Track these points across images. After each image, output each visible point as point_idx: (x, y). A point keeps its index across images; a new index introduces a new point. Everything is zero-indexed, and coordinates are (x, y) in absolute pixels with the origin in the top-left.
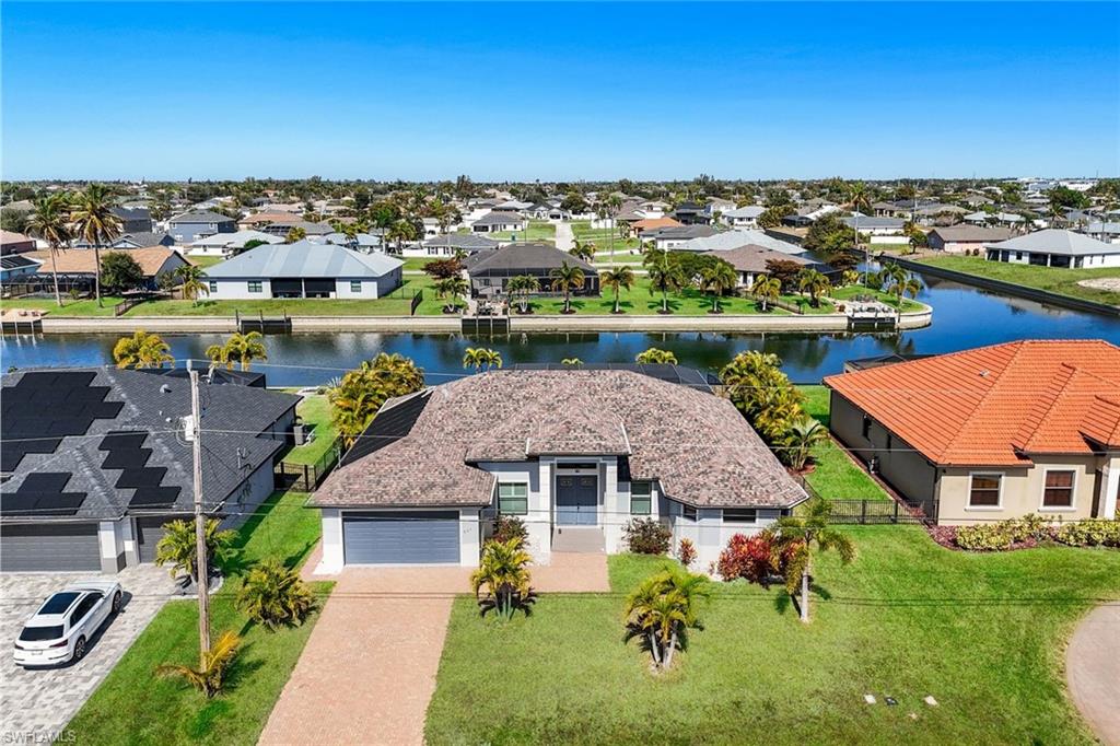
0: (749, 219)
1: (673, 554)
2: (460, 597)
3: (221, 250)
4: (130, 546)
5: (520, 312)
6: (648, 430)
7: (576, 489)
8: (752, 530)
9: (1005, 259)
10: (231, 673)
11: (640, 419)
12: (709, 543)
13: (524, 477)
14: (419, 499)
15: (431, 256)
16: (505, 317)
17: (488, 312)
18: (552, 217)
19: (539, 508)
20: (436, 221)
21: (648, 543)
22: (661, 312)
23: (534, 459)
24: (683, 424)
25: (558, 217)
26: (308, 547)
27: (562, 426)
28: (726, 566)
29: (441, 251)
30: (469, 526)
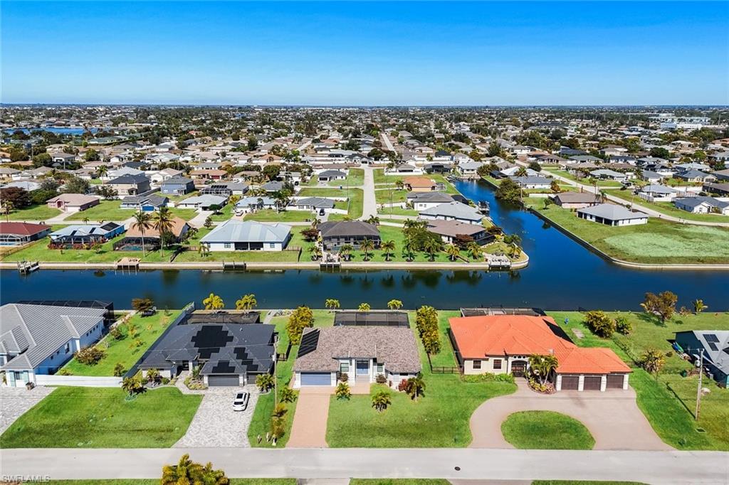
0: (473, 170)
1: (387, 384)
2: (332, 395)
3: (194, 206)
4: (246, 380)
5: (345, 260)
6: (383, 347)
7: (362, 365)
8: (406, 378)
9: (585, 218)
10: (282, 413)
11: (381, 343)
12: (396, 381)
13: (348, 361)
14: (320, 370)
15: (301, 210)
16: (339, 263)
17: (331, 261)
18: (363, 162)
19: (352, 372)
20: (299, 174)
21: (381, 380)
22: (407, 260)
23: (350, 359)
24: (393, 345)
25: (366, 162)
26: (290, 380)
27: (358, 348)
28: (401, 387)
29: (305, 207)
30: (334, 376)
